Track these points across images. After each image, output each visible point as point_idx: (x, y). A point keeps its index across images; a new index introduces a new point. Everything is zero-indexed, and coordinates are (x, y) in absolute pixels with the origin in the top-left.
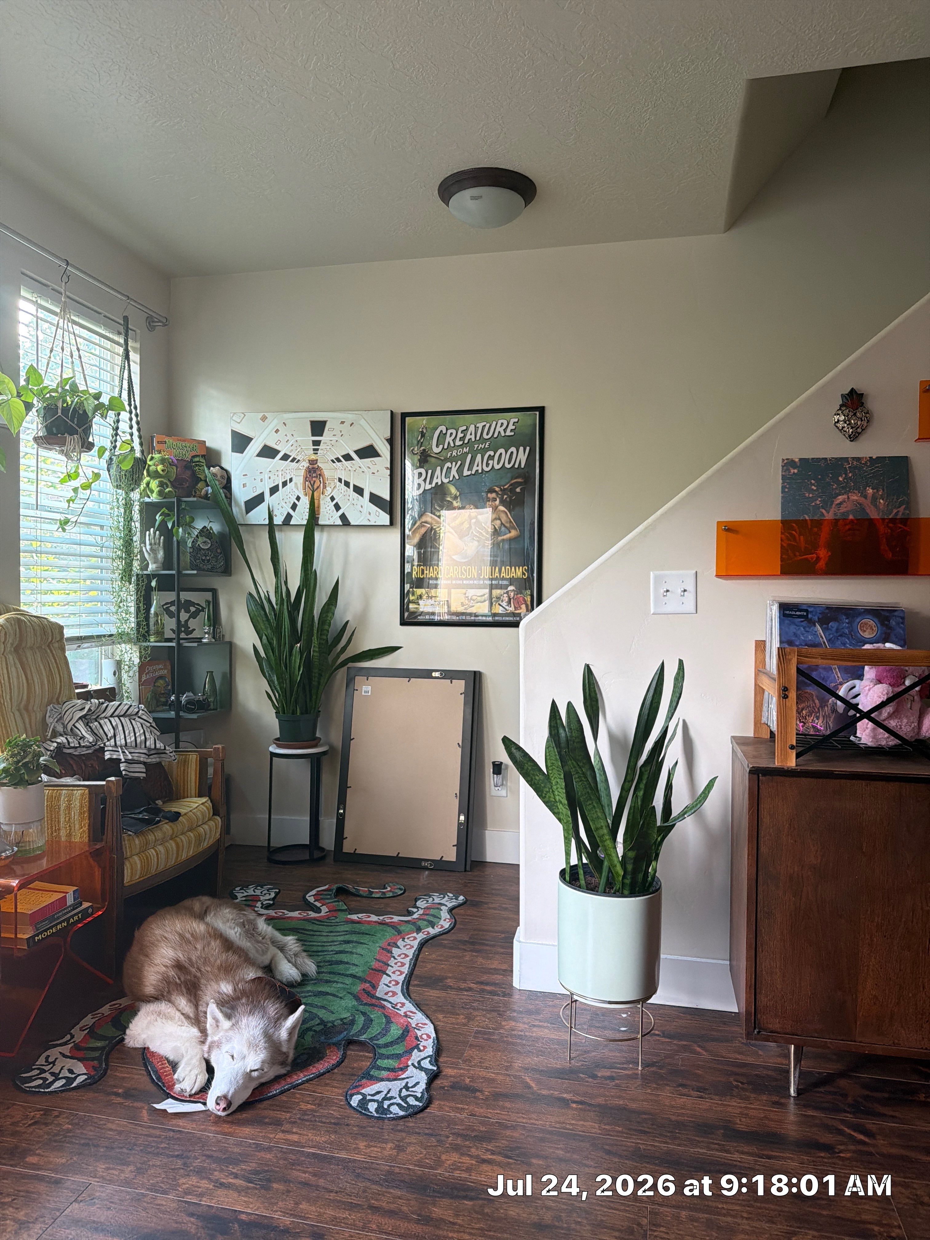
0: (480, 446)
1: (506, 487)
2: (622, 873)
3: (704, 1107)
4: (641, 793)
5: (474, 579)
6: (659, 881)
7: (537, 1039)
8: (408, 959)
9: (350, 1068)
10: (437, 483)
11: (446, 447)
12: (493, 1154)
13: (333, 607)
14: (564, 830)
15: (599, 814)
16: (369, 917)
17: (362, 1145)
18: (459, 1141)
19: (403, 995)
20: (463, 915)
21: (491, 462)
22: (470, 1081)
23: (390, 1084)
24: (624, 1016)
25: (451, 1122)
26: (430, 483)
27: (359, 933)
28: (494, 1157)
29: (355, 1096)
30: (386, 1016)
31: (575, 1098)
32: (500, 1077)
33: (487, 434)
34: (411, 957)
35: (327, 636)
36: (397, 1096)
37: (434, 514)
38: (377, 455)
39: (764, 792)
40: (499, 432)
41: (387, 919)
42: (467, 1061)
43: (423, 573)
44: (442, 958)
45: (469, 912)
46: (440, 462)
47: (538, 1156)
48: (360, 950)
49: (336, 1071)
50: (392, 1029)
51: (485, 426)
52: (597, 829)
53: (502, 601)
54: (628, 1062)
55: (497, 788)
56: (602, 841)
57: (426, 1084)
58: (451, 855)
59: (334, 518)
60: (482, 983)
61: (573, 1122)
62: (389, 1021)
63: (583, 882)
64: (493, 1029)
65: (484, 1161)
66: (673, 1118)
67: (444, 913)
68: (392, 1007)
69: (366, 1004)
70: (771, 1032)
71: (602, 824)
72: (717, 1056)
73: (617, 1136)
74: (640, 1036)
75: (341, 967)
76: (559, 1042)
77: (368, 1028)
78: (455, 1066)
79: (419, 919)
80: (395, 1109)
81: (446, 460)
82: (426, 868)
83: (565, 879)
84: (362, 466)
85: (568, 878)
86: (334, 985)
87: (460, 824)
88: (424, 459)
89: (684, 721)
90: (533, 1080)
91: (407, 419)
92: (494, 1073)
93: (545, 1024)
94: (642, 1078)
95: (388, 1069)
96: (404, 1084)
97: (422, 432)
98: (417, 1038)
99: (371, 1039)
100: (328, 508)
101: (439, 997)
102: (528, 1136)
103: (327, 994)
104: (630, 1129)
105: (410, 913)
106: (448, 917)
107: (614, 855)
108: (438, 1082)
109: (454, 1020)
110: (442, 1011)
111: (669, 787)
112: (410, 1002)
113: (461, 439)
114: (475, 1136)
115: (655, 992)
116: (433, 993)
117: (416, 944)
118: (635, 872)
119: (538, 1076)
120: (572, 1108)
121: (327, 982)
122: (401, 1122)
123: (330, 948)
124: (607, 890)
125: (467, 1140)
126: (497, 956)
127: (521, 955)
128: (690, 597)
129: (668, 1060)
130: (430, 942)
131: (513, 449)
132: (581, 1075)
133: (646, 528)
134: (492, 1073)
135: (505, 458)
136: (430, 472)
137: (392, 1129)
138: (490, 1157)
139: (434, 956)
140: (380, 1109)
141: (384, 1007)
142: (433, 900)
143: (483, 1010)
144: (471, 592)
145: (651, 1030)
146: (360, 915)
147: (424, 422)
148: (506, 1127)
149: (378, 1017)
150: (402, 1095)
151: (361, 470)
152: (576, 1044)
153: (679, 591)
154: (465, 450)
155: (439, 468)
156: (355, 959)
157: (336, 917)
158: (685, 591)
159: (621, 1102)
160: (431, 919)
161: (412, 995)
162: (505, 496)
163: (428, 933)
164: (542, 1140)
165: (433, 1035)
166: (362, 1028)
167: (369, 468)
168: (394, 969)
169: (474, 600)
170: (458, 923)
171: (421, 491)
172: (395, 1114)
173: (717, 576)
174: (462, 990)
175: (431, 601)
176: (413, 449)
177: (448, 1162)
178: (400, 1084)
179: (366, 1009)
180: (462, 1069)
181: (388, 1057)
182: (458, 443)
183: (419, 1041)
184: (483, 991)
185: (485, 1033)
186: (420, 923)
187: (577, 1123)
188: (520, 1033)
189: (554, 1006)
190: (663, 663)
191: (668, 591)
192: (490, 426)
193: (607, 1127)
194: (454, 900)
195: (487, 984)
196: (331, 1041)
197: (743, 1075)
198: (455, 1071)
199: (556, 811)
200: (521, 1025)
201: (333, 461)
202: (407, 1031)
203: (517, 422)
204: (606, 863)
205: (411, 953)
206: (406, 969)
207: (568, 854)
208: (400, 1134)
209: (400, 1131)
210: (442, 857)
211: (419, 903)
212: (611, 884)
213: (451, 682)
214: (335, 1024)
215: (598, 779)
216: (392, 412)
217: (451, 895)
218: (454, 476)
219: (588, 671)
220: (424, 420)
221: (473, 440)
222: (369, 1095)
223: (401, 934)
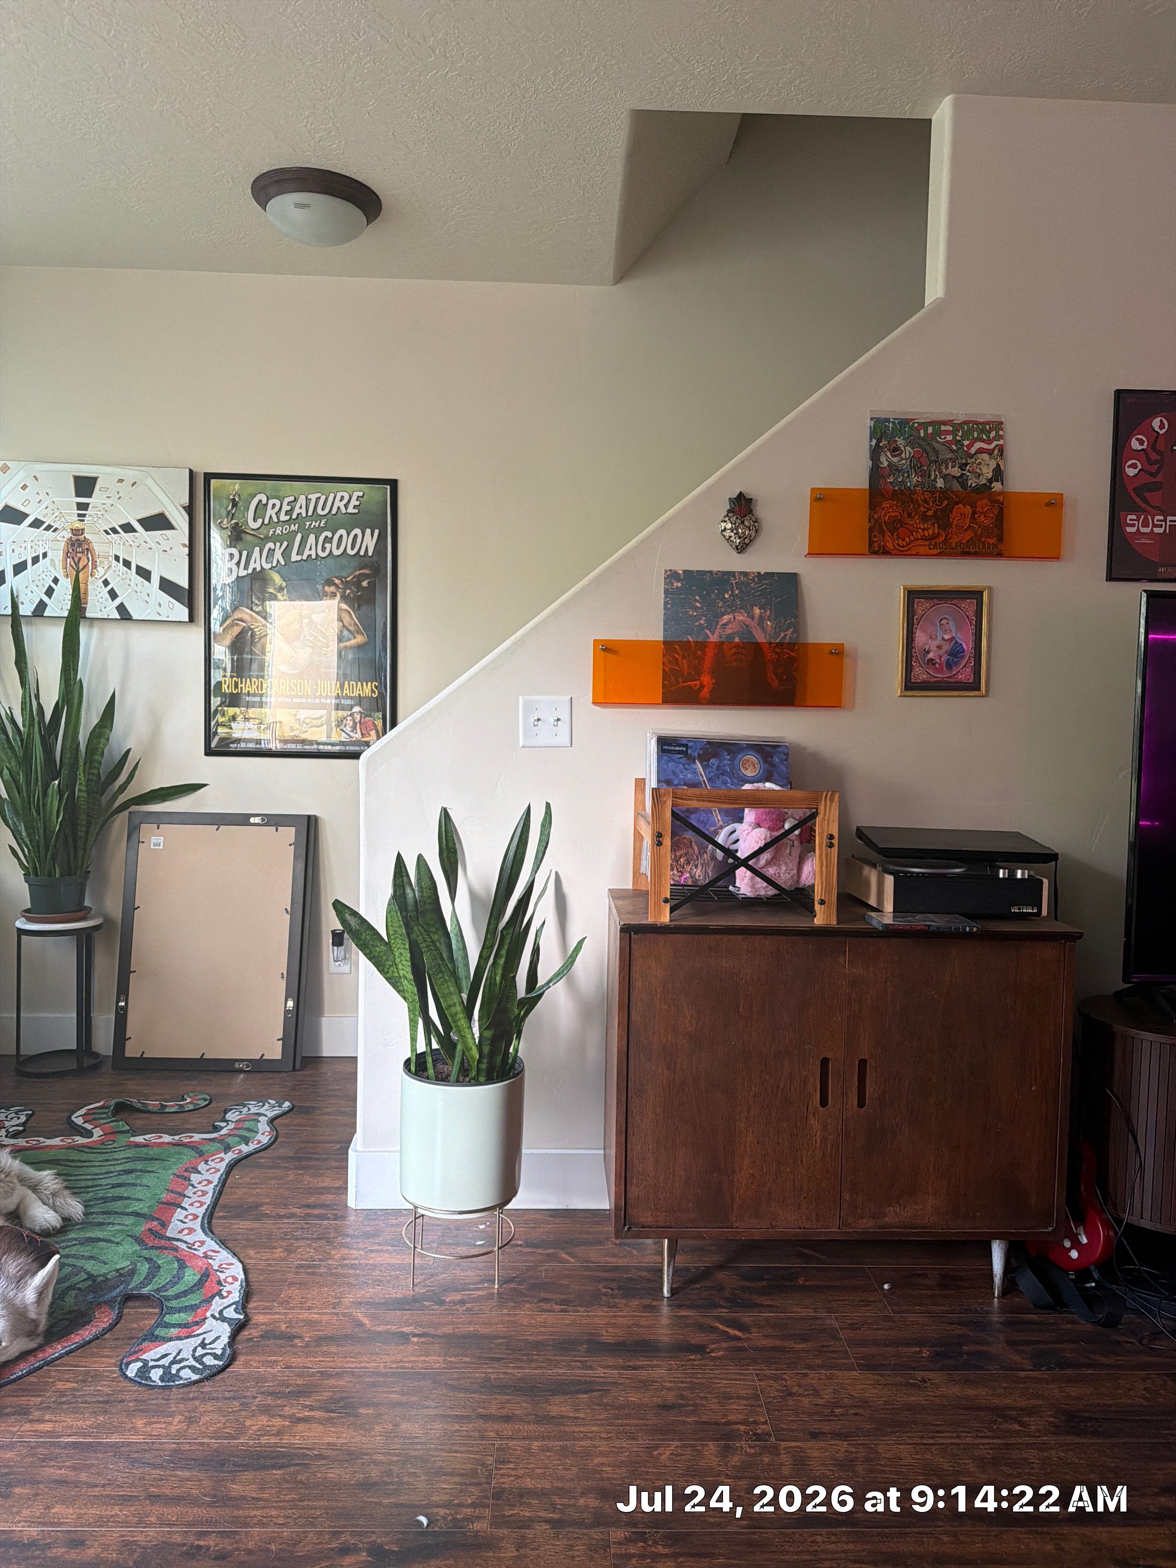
0: (314, 523)
1: (348, 579)
2: (477, 1056)
3: (568, 1322)
4: (502, 961)
5: (307, 697)
6: (522, 1062)
7: (374, 1267)
8: (212, 1186)
9: (128, 1330)
10: (255, 569)
11: (266, 522)
12: (311, 1410)
13: (108, 731)
14: (409, 1010)
15: (452, 989)
16: (160, 1137)
17: (140, 1423)
18: (269, 1400)
19: (204, 1231)
20: (288, 1126)
21: (328, 546)
22: (287, 1327)
23: (179, 1344)
24: (482, 1227)
25: (260, 1380)
26: (246, 568)
27: (146, 1159)
28: (312, 1413)
29: (132, 1365)
30: (178, 1260)
31: (417, 1331)
32: (326, 1318)
33: (323, 509)
34: (216, 1183)
35: (99, 769)
36: (190, 1357)
37: (251, 610)
38: (171, 527)
39: (636, 953)
40: (339, 508)
41: (184, 1138)
42: (285, 1303)
43: (236, 686)
44: (257, 1181)
45: (296, 1121)
46: (258, 541)
47: (366, 1405)
48: (146, 1180)
49: (107, 1336)
50: (186, 1274)
51: (319, 498)
52: (449, 1006)
53: (346, 726)
54: (482, 1282)
55: (337, 964)
56: (454, 1022)
57: (229, 1337)
58: (275, 1052)
59: (108, 609)
60: (308, 1206)
61: (413, 1359)
62: (182, 1266)
63: (431, 1071)
64: (320, 1260)
65: (300, 1420)
66: (530, 1338)
67: (263, 1126)
68: (188, 1247)
69: (152, 1248)
70: (643, 1227)
71: (456, 1001)
72: (587, 1261)
73: (464, 1368)
74: (496, 1249)
75: (119, 1204)
76: (402, 1267)
77: (154, 1277)
78: (267, 1310)
79: (229, 1135)
80: (187, 1374)
81: (267, 539)
82: (241, 1071)
83: (410, 1071)
84: (148, 540)
85: (413, 1069)
86: (110, 1228)
87: (287, 1012)
88: (237, 536)
89: (557, 873)
90: (366, 1315)
91: (213, 481)
92: (318, 1314)
93: (385, 1248)
94: (499, 1298)
95: (179, 1326)
96: (199, 1342)
97: (234, 500)
98: (219, 1283)
99: (158, 1290)
100: (99, 596)
101: (251, 1230)
102: (356, 1383)
103: (99, 1240)
104: (479, 1358)
105: (216, 1129)
106: (268, 1129)
107: (469, 1036)
108: (245, 1333)
109: (269, 1255)
110: (254, 1246)
111: (536, 951)
112: (212, 1239)
113: (287, 513)
114: (289, 1392)
115: (515, 1194)
116: (243, 1225)
117: (222, 1166)
118: (492, 1055)
119: (373, 1311)
120: (413, 1343)
121: (101, 1224)
122: (194, 1388)
123: (104, 1182)
124: (461, 1078)
125: (279, 1398)
126: (329, 1172)
127: (357, 1167)
128: (564, 726)
129: (531, 1273)
130: (243, 1161)
131: (357, 531)
132: (426, 1303)
133: (514, 644)
134: (315, 1313)
135: (347, 541)
136: (245, 553)
137: (182, 1398)
138: (307, 1414)
139: (247, 1179)
140: (167, 1376)
141: (176, 1249)
142: (249, 1109)
143: (307, 1239)
144: (303, 714)
145: (510, 1241)
146: (147, 1137)
147: (237, 487)
148: (330, 1376)
149: (169, 1263)
150: (197, 1354)
151: (148, 546)
152: (422, 1267)
153: (552, 720)
154: (293, 527)
155: (257, 549)
156: (138, 1192)
157: (114, 1141)
158: (558, 720)
159: (471, 1329)
160: (245, 1133)
161: (215, 1230)
162: (348, 591)
163: (240, 1151)
164: (374, 1385)
165: (241, 1276)
166: (145, 1279)
167: (158, 543)
168: (190, 1201)
169: (307, 724)
170: (280, 1135)
171: (234, 577)
172: (186, 1379)
173: (594, 703)
174: (280, 1217)
175: (249, 725)
176: (222, 522)
177: (254, 1428)
178: (195, 1342)
179: (153, 1254)
180: (277, 1313)
181: (180, 1310)
182: (283, 517)
183: (222, 1285)
184: (308, 1215)
185: (309, 1267)
186: (229, 1140)
187: (418, 1359)
188: (353, 1262)
189: (397, 1225)
190: (529, 807)
191: (539, 720)
192: (326, 499)
193: (453, 1359)
194: (277, 1108)
195: (315, 1206)
196: (101, 1299)
197: (612, 1280)
198: (268, 1317)
199: (401, 988)
200: (355, 1252)
201: (106, 531)
202: (206, 1275)
203: (362, 497)
204: (459, 1047)
205: (215, 1178)
206: (208, 1200)
207: (414, 1039)
208: (191, 1402)
209: (193, 1399)
210: (263, 1055)
211: (229, 1116)
212: (466, 1070)
213: (277, 830)
214: (109, 1277)
215: (454, 947)
216: (191, 471)
217: (272, 1102)
218: (278, 561)
219: (445, 816)
220: (236, 485)
221: (304, 515)
222: (152, 1360)
223: (203, 1156)
